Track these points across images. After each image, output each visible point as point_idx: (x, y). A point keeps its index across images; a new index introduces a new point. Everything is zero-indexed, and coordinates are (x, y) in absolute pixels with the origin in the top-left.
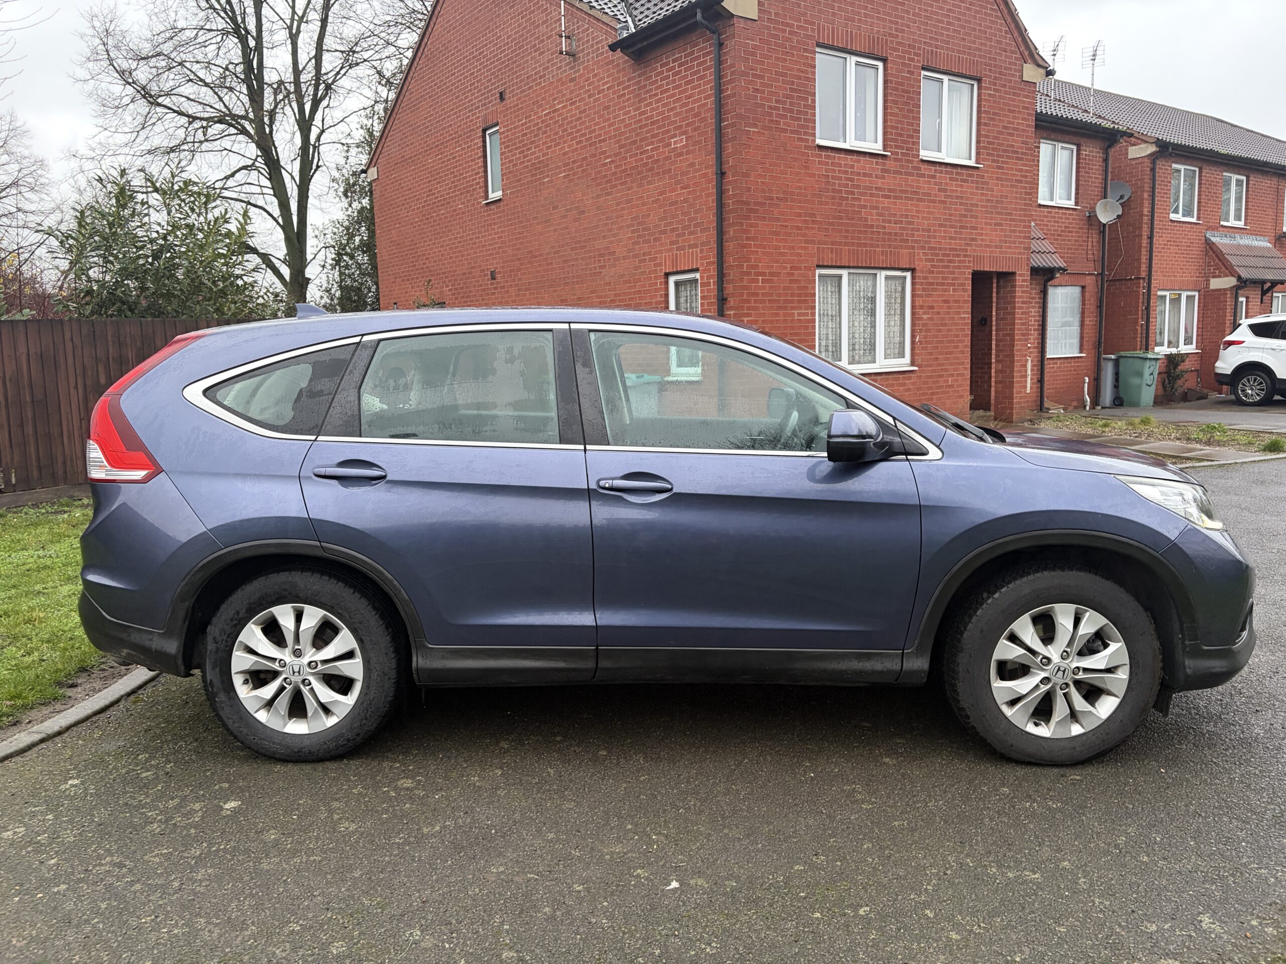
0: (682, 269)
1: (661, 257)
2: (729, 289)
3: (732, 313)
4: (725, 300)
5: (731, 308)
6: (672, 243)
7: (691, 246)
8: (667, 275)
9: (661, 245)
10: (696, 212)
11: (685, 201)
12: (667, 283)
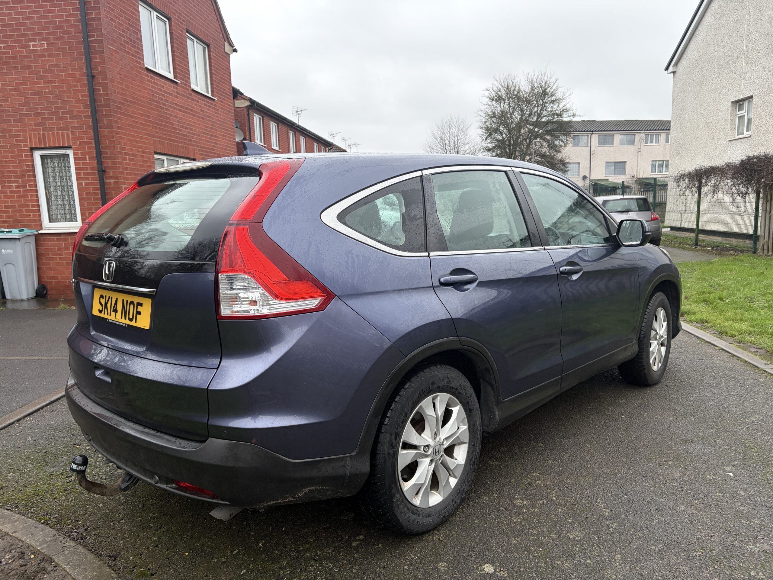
0: (52, 145)
1: (24, 136)
2: (108, 163)
3: (112, 181)
4: (104, 171)
5: (111, 178)
6: (37, 125)
7: (59, 129)
8: (32, 149)
9: (25, 125)
10: (64, 102)
11: (50, 93)
12: (32, 156)
